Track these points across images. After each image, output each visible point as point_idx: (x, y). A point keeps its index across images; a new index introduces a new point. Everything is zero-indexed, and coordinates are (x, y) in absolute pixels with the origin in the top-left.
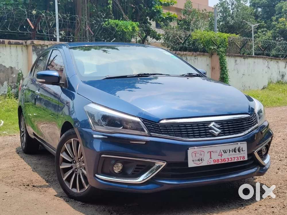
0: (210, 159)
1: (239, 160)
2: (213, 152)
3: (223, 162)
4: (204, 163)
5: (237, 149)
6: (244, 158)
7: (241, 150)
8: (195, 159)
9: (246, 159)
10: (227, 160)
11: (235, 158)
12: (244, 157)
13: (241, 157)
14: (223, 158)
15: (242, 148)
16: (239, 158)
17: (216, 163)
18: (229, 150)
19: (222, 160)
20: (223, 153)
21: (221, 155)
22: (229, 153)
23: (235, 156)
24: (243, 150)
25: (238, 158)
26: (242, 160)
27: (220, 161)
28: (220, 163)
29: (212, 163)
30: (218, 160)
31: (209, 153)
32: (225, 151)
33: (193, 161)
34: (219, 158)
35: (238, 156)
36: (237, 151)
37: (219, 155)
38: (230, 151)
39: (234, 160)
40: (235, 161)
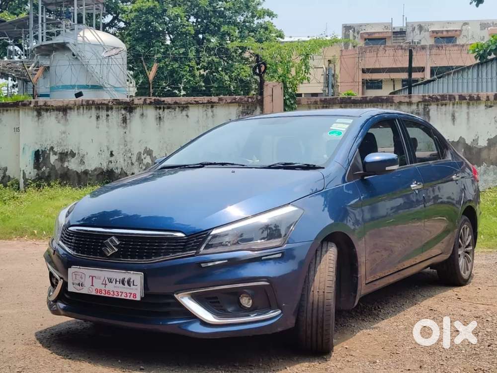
0: (92, 287)
1: (128, 298)
2: (95, 277)
3: (107, 295)
4: (84, 291)
5: (126, 280)
6: (136, 298)
7: (132, 284)
8: (75, 282)
9: (138, 298)
10: (112, 293)
11: (122, 292)
12: (135, 295)
13: (131, 294)
14: (107, 288)
15: (133, 281)
16: (129, 295)
17: (99, 294)
18: (116, 279)
19: (105, 292)
20: (107, 282)
21: (106, 284)
22: (116, 283)
23: (124, 290)
24: (135, 284)
25: (126, 295)
26: (132, 298)
27: (103, 292)
28: (103, 295)
29: (94, 293)
30: (101, 291)
31: (91, 277)
32: (111, 280)
33: (73, 284)
34: (103, 287)
35: (128, 291)
36: (126, 284)
37: (102, 284)
38: (116, 281)
39: (121, 296)
40: (123, 297)
